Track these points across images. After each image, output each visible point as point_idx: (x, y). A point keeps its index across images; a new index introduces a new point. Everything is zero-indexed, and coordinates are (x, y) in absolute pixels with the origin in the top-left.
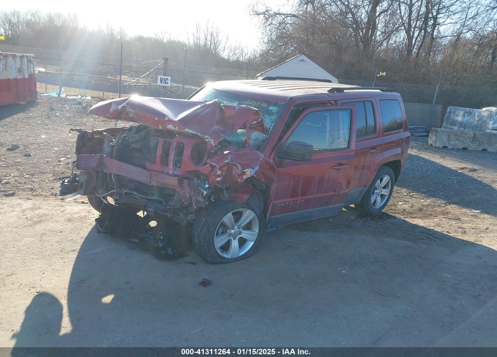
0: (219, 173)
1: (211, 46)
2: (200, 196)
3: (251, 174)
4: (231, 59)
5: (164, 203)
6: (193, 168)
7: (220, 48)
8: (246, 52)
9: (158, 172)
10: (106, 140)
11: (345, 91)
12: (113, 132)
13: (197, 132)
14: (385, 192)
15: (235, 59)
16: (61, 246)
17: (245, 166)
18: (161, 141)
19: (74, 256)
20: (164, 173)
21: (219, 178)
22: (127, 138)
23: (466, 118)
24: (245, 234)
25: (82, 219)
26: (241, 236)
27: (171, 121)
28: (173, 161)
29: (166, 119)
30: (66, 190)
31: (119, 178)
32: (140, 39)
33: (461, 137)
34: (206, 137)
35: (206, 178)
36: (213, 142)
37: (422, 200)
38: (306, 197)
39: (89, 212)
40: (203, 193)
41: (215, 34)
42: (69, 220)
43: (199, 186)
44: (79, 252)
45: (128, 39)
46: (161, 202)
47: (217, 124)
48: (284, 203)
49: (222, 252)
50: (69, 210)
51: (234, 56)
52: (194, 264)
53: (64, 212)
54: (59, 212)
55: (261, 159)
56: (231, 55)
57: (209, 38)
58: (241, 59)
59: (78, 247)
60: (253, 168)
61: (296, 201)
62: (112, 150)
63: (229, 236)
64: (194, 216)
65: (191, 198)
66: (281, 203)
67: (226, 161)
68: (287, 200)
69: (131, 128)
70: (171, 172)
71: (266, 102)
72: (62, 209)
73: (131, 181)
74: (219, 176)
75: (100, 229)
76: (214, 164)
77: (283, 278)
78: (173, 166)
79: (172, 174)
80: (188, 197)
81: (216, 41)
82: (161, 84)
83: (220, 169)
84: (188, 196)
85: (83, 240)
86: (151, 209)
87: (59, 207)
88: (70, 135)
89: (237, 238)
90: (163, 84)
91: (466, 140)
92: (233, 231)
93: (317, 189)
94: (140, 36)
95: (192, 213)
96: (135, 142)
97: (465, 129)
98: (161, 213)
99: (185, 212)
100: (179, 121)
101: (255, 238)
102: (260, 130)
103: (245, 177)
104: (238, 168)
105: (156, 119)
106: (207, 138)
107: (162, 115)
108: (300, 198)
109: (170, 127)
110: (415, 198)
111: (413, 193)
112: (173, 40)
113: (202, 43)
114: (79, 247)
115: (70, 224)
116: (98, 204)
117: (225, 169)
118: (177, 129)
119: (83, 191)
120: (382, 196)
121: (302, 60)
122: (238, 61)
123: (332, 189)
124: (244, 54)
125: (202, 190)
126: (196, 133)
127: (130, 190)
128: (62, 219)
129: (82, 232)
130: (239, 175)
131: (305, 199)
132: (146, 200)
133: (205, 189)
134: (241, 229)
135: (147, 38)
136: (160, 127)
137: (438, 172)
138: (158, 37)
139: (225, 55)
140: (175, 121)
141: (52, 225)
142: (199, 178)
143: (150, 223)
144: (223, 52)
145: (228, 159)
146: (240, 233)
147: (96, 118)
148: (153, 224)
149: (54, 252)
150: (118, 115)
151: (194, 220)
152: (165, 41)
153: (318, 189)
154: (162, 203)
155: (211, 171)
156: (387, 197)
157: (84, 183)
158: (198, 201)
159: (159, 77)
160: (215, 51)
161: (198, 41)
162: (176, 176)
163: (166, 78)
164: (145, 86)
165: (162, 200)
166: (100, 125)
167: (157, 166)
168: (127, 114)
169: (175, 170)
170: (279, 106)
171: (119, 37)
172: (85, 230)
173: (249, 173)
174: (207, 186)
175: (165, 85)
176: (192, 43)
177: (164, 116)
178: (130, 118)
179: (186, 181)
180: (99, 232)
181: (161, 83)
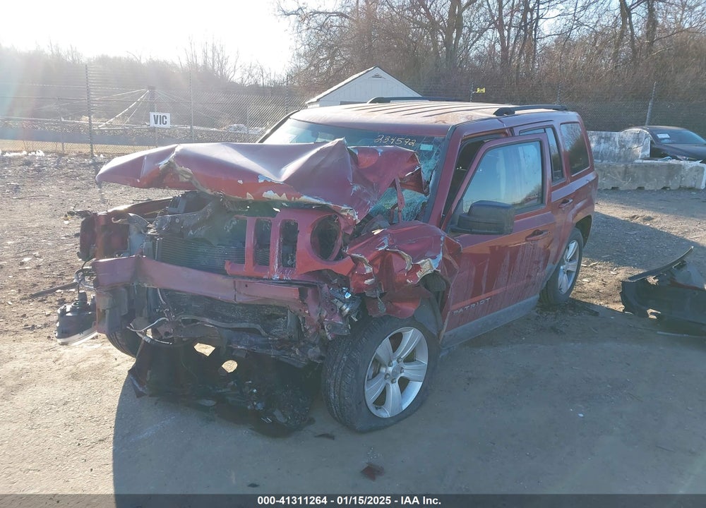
0: (369, 270)
1: (213, 66)
2: (337, 316)
3: (431, 267)
4: (246, 83)
5: (263, 333)
6: (319, 265)
7: (228, 68)
8: (268, 72)
9: (250, 278)
10: (132, 227)
11: (516, 112)
12: (145, 209)
13: (326, 201)
14: (572, 267)
15: (253, 83)
16: (76, 432)
17: (418, 255)
18: (251, 222)
19: (107, 452)
20: (262, 279)
21: (369, 281)
22: (177, 221)
23: (602, 145)
24: (408, 371)
25: (98, 371)
26: (402, 375)
27: (269, 185)
28: (279, 257)
29: (261, 181)
30: (71, 327)
31: (171, 295)
32: (103, 60)
33: (609, 172)
34: (343, 208)
35: (345, 281)
36: (357, 216)
37: (612, 273)
38: (493, 293)
39: (106, 354)
40: (341, 310)
41: (218, 48)
42: (75, 376)
43: (333, 298)
44: (116, 443)
45: (84, 60)
46: (258, 332)
47: (355, 181)
48: (463, 307)
49: (377, 408)
50: (68, 357)
51: (250, 78)
52: (331, 437)
53: (61, 361)
54: (50, 361)
55: (442, 239)
56: (245, 77)
57: (210, 54)
58: (261, 83)
59: (110, 432)
60: (434, 258)
61: (479, 301)
62: (154, 244)
63: (385, 378)
64: (318, 350)
65: (321, 321)
66: (458, 309)
67: (380, 249)
68: (467, 302)
69: (175, 202)
70: (276, 277)
71: (412, 138)
72: (55, 355)
73: (197, 298)
74: (369, 276)
75: (141, 389)
76: (358, 256)
77: (494, 444)
78: (279, 267)
79: (280, 279)
80: (317, 320)
81: (220, 58)
82: (155, 125)
83: (371, 263)
84: (316, 318)
85: (113, 416)
86: (241, 345)
87: (48, 353)
88: (67, 222)
89: (397, 380)
90: (158, 125)
91: (615, 175)
92: (390, 369)
93: (506, 278)
94: (103, 55)
95: (314, 345)
96: (194, 227)
97: (602, 161)
98: (259, 351)
99: (302, 344)
100: (286, 181)
101: (423, 374)
102: (412, 186)
103: (419, 275)
104: (404, 259)
105: (241, 182)
106: (345, 211)
107: (252, 176)
108: (483, 296)
109: (270, 194)
110: (600, 269)
111: (593, 262)
112: (155, 59)
113: (200, 62)
114: (112, 432)
115: (77, 384)
116: (127, 342)
117: (378, 262)
118: (284, 197)
119: (106, 326)
120: (569, 273)
121: (377, 76)
122: (256, 85)
123: (527, 274)
124: (265, 75)
125: (339, 304)
126: (324, 203)
127: (196, 314)
128: (59, 376)
129: (105, 398)
130: (408, 272)
131: (491, 297)
132: (229, 330)
133: (344, 301)
134: (402, 364)
135: (115, 58)
136: (249, 196)
137: (607, 226)
138: (131, 56)
139: (236, 78)
140: (278, 184)
141: (44, 390)
142: (329, 282)
143: (223, 366)
144: (233, 73)
145: (384, 244)
146: (401, 370)
147: (61, 184)
148: (230, 366)
149: (65, 449)
150: (160, 179)
151: (321, 358)
152: (142, 62)
153: (508, 278)
154: (260, 334)
155: (354, 269)
156: (574, 275)
157: (108, 312)
158: (334, 326)
159: (152, 114)
160: (221, 71)
161: (194, 61)
162: (290, 283)
163: (162, 115)
164: (125, 130)
165: (258, 327)
166: (122, 200)
167: (248, 267)
168: (176, 175)
169: (283, 273)
170: (437, 143)
171: (70, 58)
172: (111, 392)
173: (428, 266)
174: (348, 296)
175: (162, 126)
176: (185, 63)
177: (254, 175)
178: (182, 182)
179: (310, 292)
180: (139, 395)
181: (156, 123)
